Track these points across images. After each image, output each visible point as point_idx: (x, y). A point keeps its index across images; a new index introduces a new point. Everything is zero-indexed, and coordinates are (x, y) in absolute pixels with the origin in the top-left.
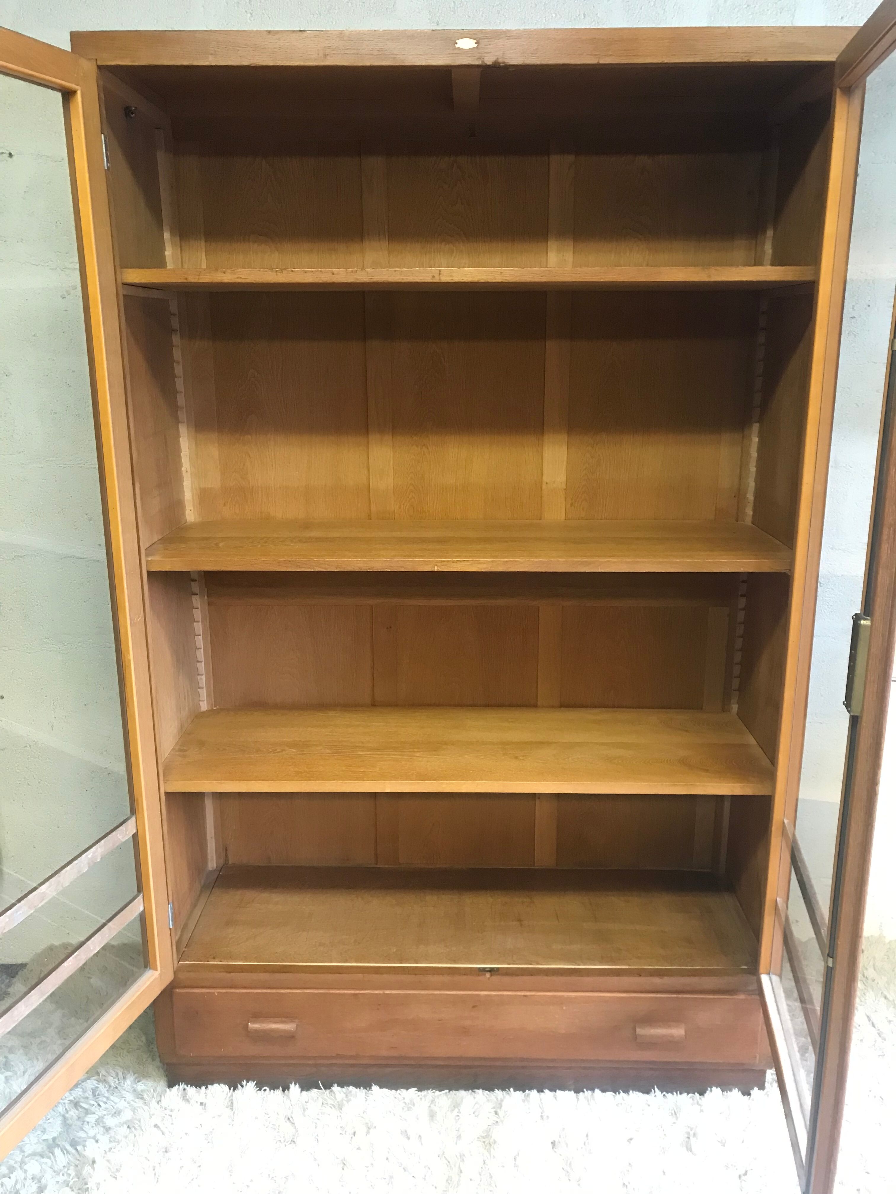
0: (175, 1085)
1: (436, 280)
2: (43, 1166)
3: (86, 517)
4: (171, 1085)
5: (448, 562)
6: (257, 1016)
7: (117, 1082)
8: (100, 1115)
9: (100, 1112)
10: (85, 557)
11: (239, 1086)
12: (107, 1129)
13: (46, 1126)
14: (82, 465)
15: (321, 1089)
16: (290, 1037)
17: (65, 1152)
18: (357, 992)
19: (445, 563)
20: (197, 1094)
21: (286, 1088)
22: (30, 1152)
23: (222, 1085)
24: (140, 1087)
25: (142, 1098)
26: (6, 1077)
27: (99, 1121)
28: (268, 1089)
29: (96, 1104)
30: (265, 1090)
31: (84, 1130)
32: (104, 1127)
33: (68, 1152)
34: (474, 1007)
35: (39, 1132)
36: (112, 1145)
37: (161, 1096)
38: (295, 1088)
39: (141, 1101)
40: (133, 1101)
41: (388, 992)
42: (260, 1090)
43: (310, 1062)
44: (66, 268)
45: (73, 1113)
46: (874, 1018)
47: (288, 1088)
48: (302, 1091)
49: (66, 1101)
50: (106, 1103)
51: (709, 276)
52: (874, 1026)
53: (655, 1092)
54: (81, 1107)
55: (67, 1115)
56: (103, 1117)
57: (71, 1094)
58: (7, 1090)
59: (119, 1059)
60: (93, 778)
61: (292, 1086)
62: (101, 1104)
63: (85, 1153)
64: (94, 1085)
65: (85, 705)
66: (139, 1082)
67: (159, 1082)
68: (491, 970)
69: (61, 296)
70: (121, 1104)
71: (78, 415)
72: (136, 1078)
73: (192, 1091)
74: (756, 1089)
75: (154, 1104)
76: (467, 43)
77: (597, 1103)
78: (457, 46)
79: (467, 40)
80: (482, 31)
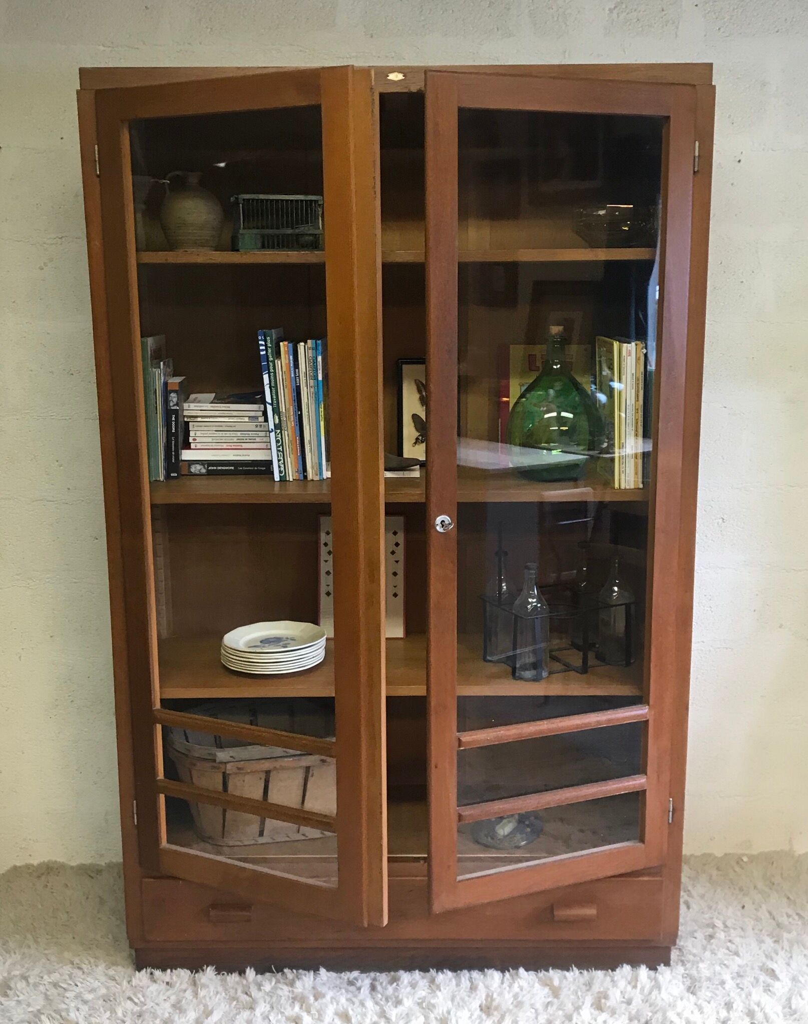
0: (143, 969)
3: (57, 463)
4: (139, 969)
7: (90, 968)
8: (78, 991)
9: (77, 990)
10: (55, 500)
11: (200, 971)
12: (86, 1002)
13: (30, 1001)
14: (54, 417)
15: (274, 973)
17: (50, 1018)
20: (164, 975)
21: (242, 972)
23: (185, 970)
24: (111, 972)
25: (114, 980)
27: (78, 996)
28: (226, 973)
29: (73, 984)
30: (223, 974)
31: (65, 1003)
32: (82, 1000)
34: (411, 892)
35: (25, 1006)
36: (92, 1012)
37: (131, 977)
38: (250, 973)
39: (114, 982)
40: (106, 982)
42: (219, 974)
43: (264, 947)
44: (45, 243)
45: (53, 992)
46: (774, 913)
47: (244, 972)
48: (256, 974)
49: (46, 983)
50: (82, 983)
52: (774, 919)
53: (573, 970)
54: (61, 987)
55: (48, 993)
56: (80, 994)
57: (50, 977)
59: (92, 953)
60: (57, 706)
61: (248, 970)
62: (79, 984)
63: (69, 1018)
64: (69, 971)
65: (51, 637)
66: (109, 968)
67: (128, 967)
69: (39, 268)
70: (96, 984)
71: (52, 372)
72: (107, 965)
73: (158, 973)
74: (662, 965)
75: (125, 983)
76: (397, 76)
77: (522, 982)
78: (388, 78)
79: (396, 74)
80: (408, 67)
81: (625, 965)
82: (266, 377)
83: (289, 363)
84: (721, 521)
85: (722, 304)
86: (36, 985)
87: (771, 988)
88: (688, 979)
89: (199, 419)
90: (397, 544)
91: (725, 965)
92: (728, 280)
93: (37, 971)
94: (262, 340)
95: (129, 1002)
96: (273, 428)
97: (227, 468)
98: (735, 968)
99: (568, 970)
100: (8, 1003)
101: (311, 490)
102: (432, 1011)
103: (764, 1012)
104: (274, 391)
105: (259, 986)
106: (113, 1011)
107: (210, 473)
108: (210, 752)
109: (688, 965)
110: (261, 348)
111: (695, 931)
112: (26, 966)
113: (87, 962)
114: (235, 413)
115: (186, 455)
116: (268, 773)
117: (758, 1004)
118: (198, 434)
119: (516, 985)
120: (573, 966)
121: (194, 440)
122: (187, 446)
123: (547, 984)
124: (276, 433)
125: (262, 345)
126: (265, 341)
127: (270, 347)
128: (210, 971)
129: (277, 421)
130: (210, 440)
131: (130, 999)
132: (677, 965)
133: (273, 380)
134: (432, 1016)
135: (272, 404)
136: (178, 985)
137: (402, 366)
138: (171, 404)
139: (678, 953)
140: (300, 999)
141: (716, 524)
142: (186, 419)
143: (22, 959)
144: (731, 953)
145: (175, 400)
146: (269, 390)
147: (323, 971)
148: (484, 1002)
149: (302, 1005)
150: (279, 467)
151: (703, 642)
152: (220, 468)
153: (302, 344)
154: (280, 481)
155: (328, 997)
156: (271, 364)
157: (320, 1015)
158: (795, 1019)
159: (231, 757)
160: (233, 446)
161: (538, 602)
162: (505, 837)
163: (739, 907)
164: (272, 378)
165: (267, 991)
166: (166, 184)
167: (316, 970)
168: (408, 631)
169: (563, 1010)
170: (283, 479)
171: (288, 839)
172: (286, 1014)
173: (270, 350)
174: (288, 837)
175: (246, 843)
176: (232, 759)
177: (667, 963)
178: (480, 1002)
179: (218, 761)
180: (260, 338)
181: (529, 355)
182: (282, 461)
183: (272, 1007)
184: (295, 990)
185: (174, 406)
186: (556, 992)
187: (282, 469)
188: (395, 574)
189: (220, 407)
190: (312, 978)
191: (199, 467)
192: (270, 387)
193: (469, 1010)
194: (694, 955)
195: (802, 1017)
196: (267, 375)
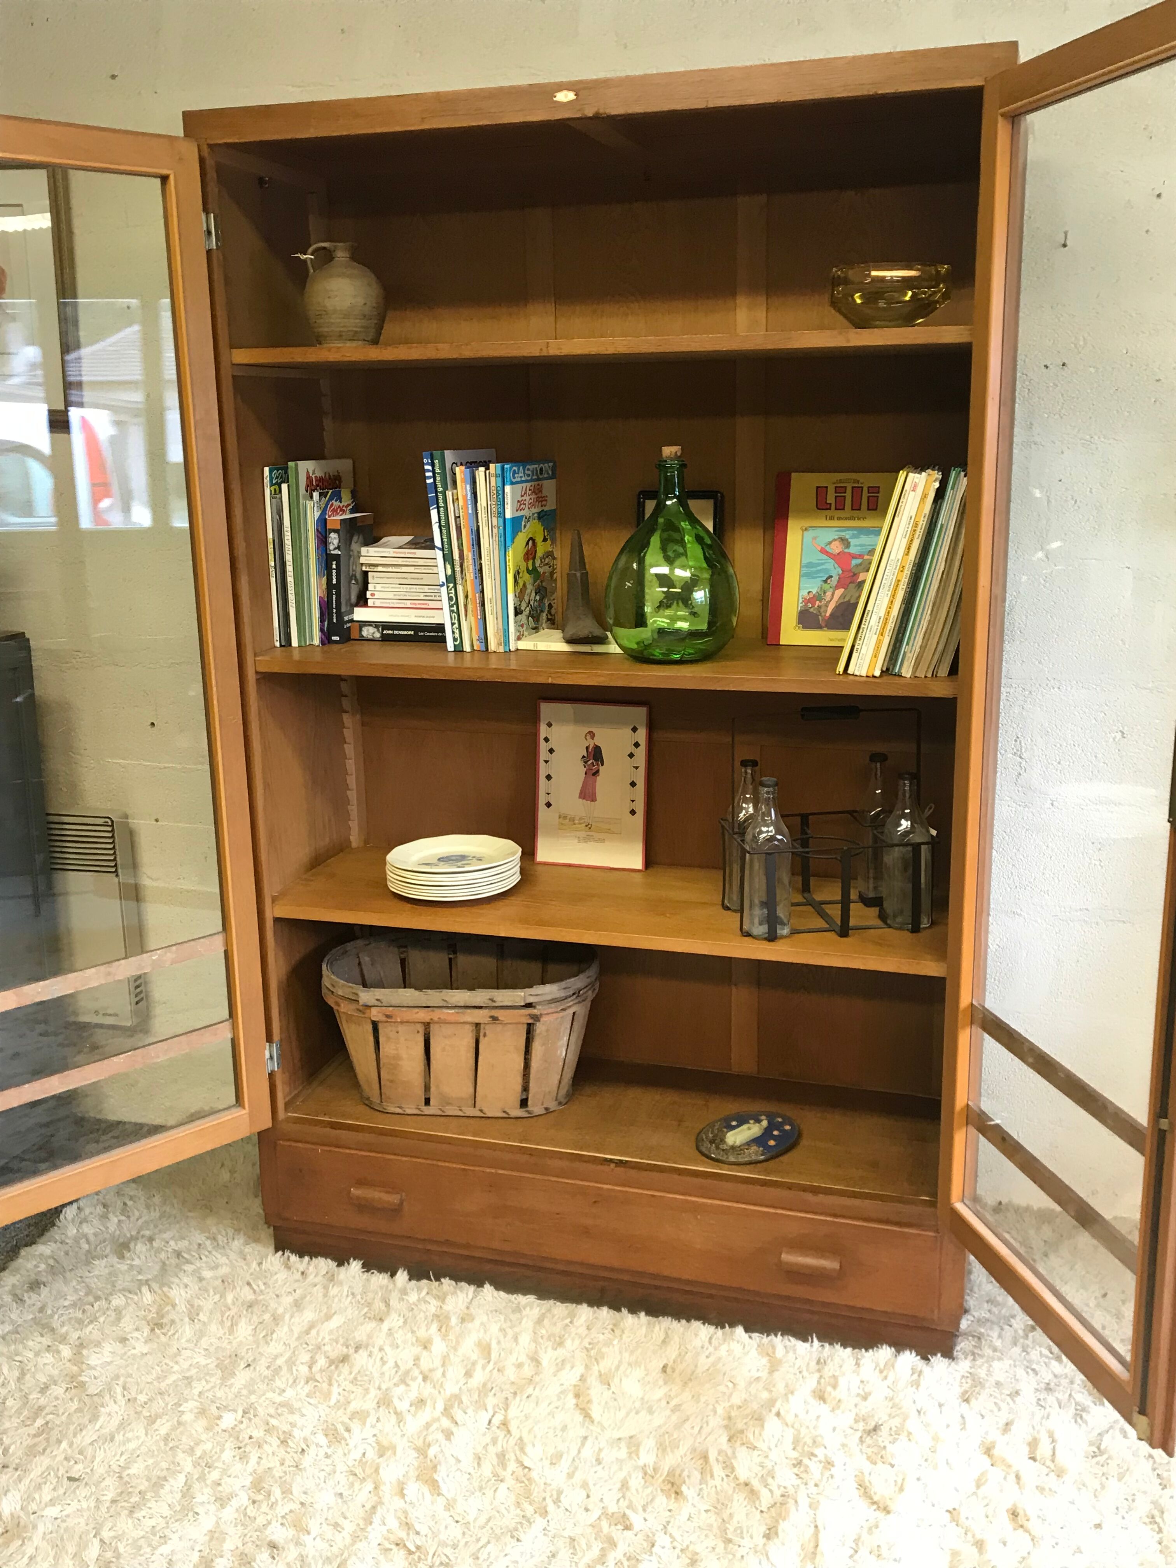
0: (280, 1251)
1: (544, 353)
2: (129, 1301)
4: (277, 1250)
5: (563, 673)
6: (361, 1183)
7: (226, 1241)
9: (199, 1264)
11: (345, 1263)
12: (201, 1279)
15: (431, 1280)
16: (396, 1211)
18: (467, 1168)
19: (559, 675)
20: (301, 1262)
21: (393, 1274)
22: (121, 1287)
23: (329, 1260)
24: (248, 1249)
25: (245, 1259)
26: (119, 1221)
27: (196, 1271)
28: (375, 1271)
29: (198, 1257)
30: (372, 1273)
31: (177, 1276)
32: (198, 1277)
33: (155, 1292)
34: (595, 1202)
35: (135, 1272)
37: (264, 1259)
38: (402, 1276)
39: (243, 1261)
40: (235, 1260)
41: (501, 1172)
42: (367, 1271)
43: (420, 1246)
45: (174, 1261)
47: (396, 1274)
48: (410, 1280)
49: (170, 1250)
50: (206, 1256)
51: (848, 341)
53: (812, 1342)
54: (183, 1257)
55: (167, 1262)
56: (200, 1268)
57: (176, 1244)
58: (118, 1232)
59: (235, 1222)
61: (400, 1272)
62: (203, 1257)
64: (201, 1241)
66: (247, 1244)
67: (266, 1246)
68: (620, 1163)
70: (223, 1260)
73: (294, 1258)
74: (939, 1355)
75: (254, 1265)
76: (566, 96)
77: (735, 1346)
78: (555, 99)
79: (565, 92)
80: (581, 82)
81: (884, 1346)
82: (434, 513)
83: (467, 495)
84: (1119, 735)
85: (1126, 414)
86: (158, 1251)
87: (1084, 1415)
88: (969, 1380)
89: (380, 569)
90: (637, 745)
91: (1033, 1370)
92: (1137, 378)
93: (166, 1236)
94: (428, 464)
95: (247, 1288)
96: (445, 581)
97: (405, 633)
98: (1047, 1377)
99: (805, 1340)
100: (119, 1266)
101: (494, 663)
102: (598, 1364)
103: (1054, 1447)
104: (444, 531)
105: (404, 1292)
106: (223, 1296)
107: (385, 639)
108: (354, 991)
109: (979, 1362)
110: (428, 474)
111: (1013, 1317)
112: (161, 1227)
113: (224, 1233)
114: (421, 562)
115: (360, 614)
116: (427, 1025)
117: (1051, 1435)
118: (379, 587)
119: (724, 1348)
120: (814, 1335)
121: (373, 595)
122: (362, 601)
123: (770, 1354)
124: (448, 587)
125: (428, 471)
126: (433, 465)
127: (438, 474)
128: (355, 1266)
129: (449, 572)
130: (391, 595)
131: (249, 1284)
132: (966, 1358)
133: (443, 518)
134: (595, 1368)
135: (442, 549)
136: (312, 1277)
137: (644, 502)
138: (332, 547)
139: (973, 1343)
140: (442, 1319)
141: (1111, 740)
142: (364, 569)
143: (160, 1218)
144: (1051, 1356)
145: (336, 542)
146: (438, 530)
147: (487, 1286)
148: (672, 1362)
149: (441, 1327)
150: (453, 633)
151: (1087, 910)
152: (396, 632)
153: (482, 469)
154: (455, 651)
155: (477, 1322)
156: (440, 496)
157: (458, 1342)
158: (1098, 1463)
159: (378, 1000)
160: (418, 604)
161: (778, 832)
162: (733, 1148)
163: (1098, 1294)
164: (442, 514)
165: (411, 1302)
166: (309, 262)
167: (480, 1285)
168: (649, 862)
169: (771, 1391)
170: (459, 650)
171: (461, 1114)
172: (418, 1334)
173: (438, 478)
174: (461, 1110)
175: (409, 1111)
176: (378, 1003)
177: (948, 1354)
178: (665, 1362)
179: (361, 1002)
180: (425, 461)
181: (818, 487)
182: (456, 625)
183: (405, 1322)
184: (444, 1307)
185: (335, 549)
186: (774, 1366)
187: (457, 635)
188: (633, 784)
189: (405, 553)
190: (470, 1295)
191: (371, 630)
192: (440, 527)
193: (646, 1369)
194: (995, 1350)
195: (1109, 1461)
196: (436, 510)
